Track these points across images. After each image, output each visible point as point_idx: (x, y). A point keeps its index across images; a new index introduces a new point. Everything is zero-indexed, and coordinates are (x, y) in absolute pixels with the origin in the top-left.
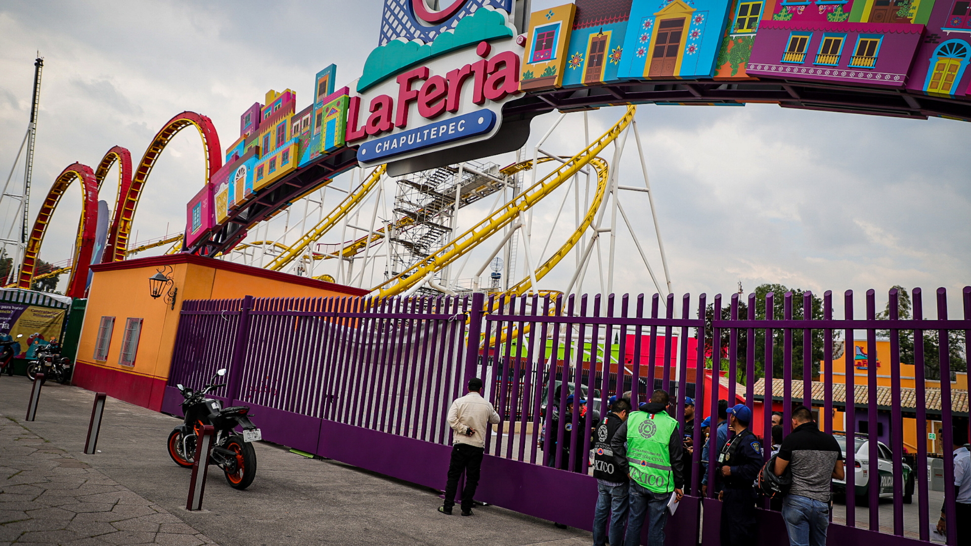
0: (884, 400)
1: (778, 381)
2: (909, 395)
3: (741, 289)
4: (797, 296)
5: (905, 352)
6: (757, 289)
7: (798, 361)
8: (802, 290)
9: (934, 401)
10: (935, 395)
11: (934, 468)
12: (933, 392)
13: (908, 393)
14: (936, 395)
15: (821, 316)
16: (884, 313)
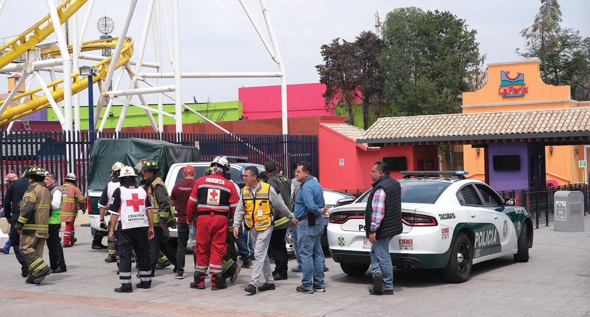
0: (522, 126)
1: (400, 120)
2: (550, 118)
3: (378, 22)
4: (435, 18)
5: (556, 73)
6: (388, 15)
7: (438, 96)
8: (440, 11)
9: (578, 121)
10: (580, 112)
11: (570, 203)
12: (579, 111)
13: (549, 115)
14: (582, 113)
15: (462, 40)
16: (532, 28)
